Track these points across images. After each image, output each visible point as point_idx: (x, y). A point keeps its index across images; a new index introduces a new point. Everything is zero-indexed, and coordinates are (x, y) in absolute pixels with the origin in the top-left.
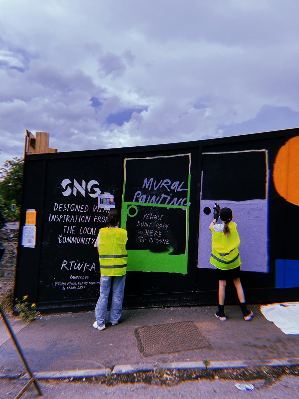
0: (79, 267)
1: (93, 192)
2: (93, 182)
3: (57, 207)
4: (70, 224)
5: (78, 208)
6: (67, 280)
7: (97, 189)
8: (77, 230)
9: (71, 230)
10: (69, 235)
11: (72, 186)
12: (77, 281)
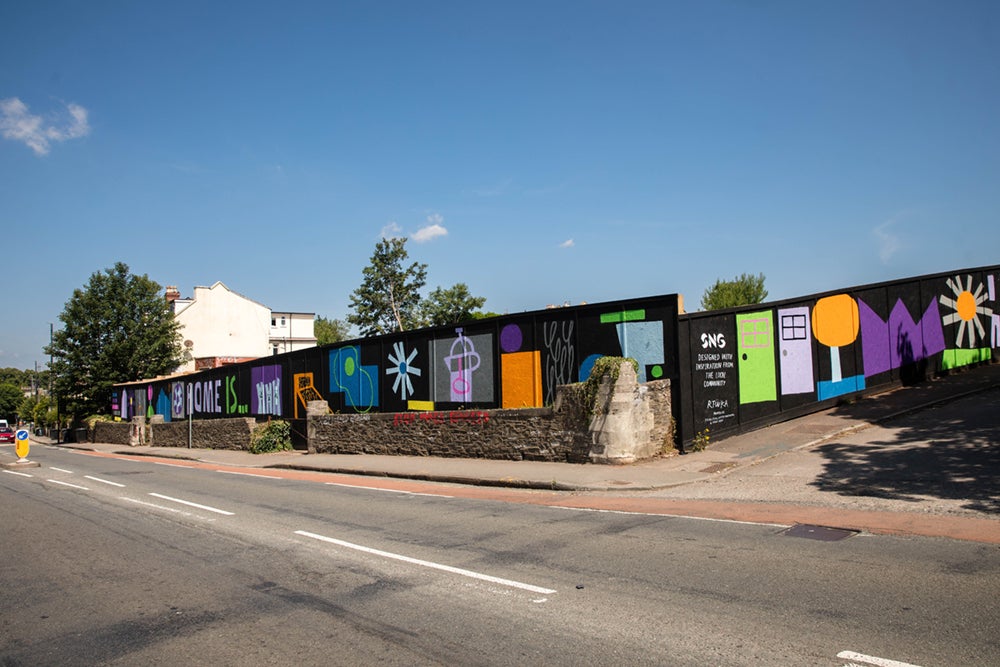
0: (718, 405)
1: (721, 343)
2: (720, 335)
3: (701, 357)
4: (709, 371)
5: (713, 357)
6: (713, 416)
7: (723, 341)
8: (714, 375)
9: (710, 375)
10: (709, 380)
11: (707, 339)
12: (717, 416)
